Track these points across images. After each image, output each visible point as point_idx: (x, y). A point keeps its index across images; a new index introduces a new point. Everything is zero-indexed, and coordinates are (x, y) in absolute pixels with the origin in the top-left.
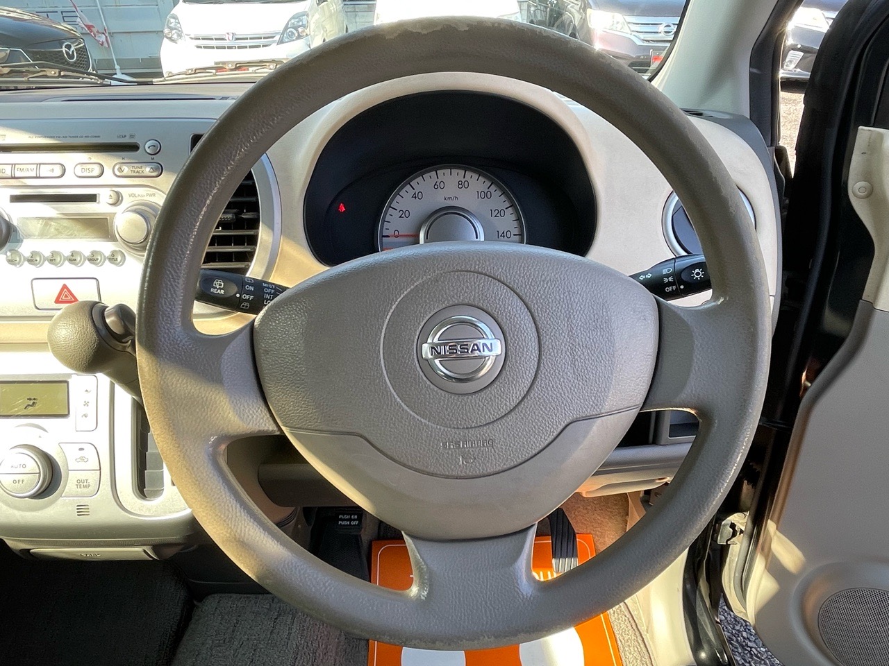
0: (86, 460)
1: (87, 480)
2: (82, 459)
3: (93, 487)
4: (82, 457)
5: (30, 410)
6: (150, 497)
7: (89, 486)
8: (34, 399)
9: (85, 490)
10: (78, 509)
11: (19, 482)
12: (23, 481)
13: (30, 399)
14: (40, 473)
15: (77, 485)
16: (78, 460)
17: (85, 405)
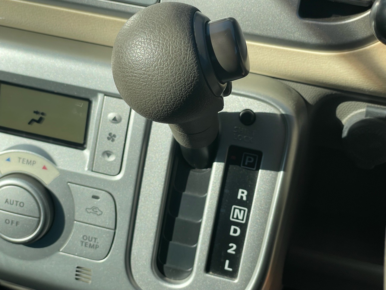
0: (99, 213)
1: (95, 239)
2: (95, 210)
3: (102, 250)
4: (96, 208)
5: (35, 128)
6: (170, 278)
7: (97, 247)
8: (43, 114)
9: (92, 251)
10: (77, 271)
11: (12, 223)
12: (17, 223)
13: (36, 112)
14: (39, 218)
15: (82, 242)
16: (89, 211)
17: (108, 139)
